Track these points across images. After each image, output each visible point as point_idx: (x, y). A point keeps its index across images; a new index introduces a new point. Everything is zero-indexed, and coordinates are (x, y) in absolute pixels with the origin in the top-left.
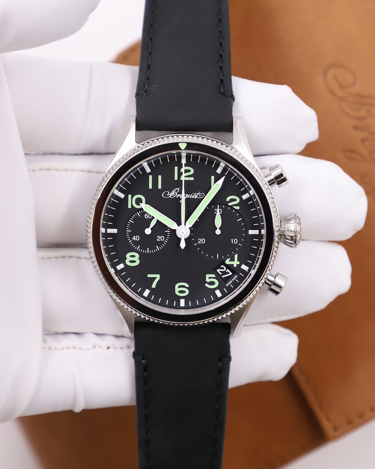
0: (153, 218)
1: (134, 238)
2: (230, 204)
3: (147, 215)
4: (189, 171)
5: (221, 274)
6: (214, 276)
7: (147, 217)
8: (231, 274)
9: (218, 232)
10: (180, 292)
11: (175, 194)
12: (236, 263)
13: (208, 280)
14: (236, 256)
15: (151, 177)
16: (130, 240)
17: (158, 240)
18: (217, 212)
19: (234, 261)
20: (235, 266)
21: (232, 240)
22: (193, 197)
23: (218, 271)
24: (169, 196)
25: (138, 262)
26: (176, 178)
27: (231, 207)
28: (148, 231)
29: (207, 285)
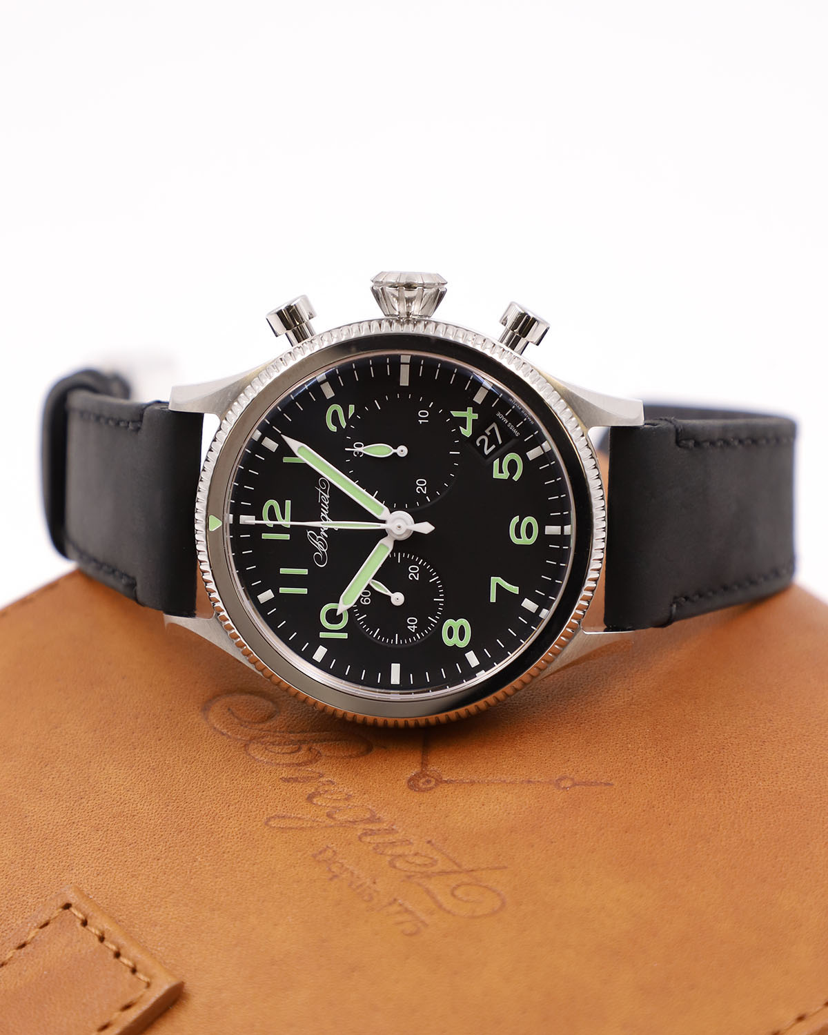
0: (369, 587)
1: (412, 628)
2: (344, 424)
3: (363, 601)
4: (272, 509)
5: (494, 447)
6: (496, 462)
7: (367, 601)
8: (494, 425)
9: (402, 451)
10: (529, 535)
11: (320, 540)
12: (470, 415)
13: (505, 475)
14: (455, 414)
15: (282, 590)
16: (416, 637)
17: (417, 579)
18: (361, 453)
19: (466, 418)
20: (476, 416)
21: (421, 421)
22: (327, 503)
23: (487, 452)
24: (323, 552)
25: (463, 622)
26: (287, 537)
27: (349, 422)
28: (398, 599)
29: (516, 478)
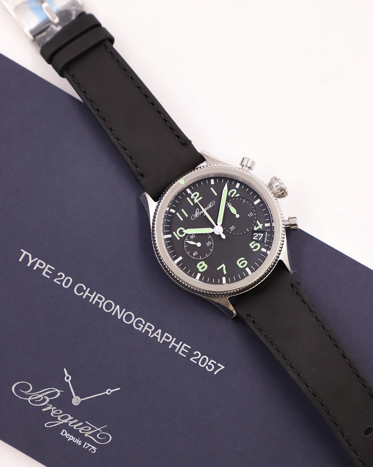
1: (194, 254)
2: (232, 196)
4: (196, 195)
5: (257, 239)
6: (254, 242)
7: (192, 237)
8: (262, 235)
9: (238, 216)
10: (242, 265)
11: (198, 213)
12: (260, 226)
13: (252, 247)
14: (258, 222)
15: (178, 214)
16: (193, 257)
17: (208, 246)
18: (228, 206)
20: (261, 228)
22: (209, 208)
23: (254, 238)
24: (196, 216)
25: (206, 266)
26: (192, 204)
27: (234, 197)
28: (199, 245)
29: (254, 250)
